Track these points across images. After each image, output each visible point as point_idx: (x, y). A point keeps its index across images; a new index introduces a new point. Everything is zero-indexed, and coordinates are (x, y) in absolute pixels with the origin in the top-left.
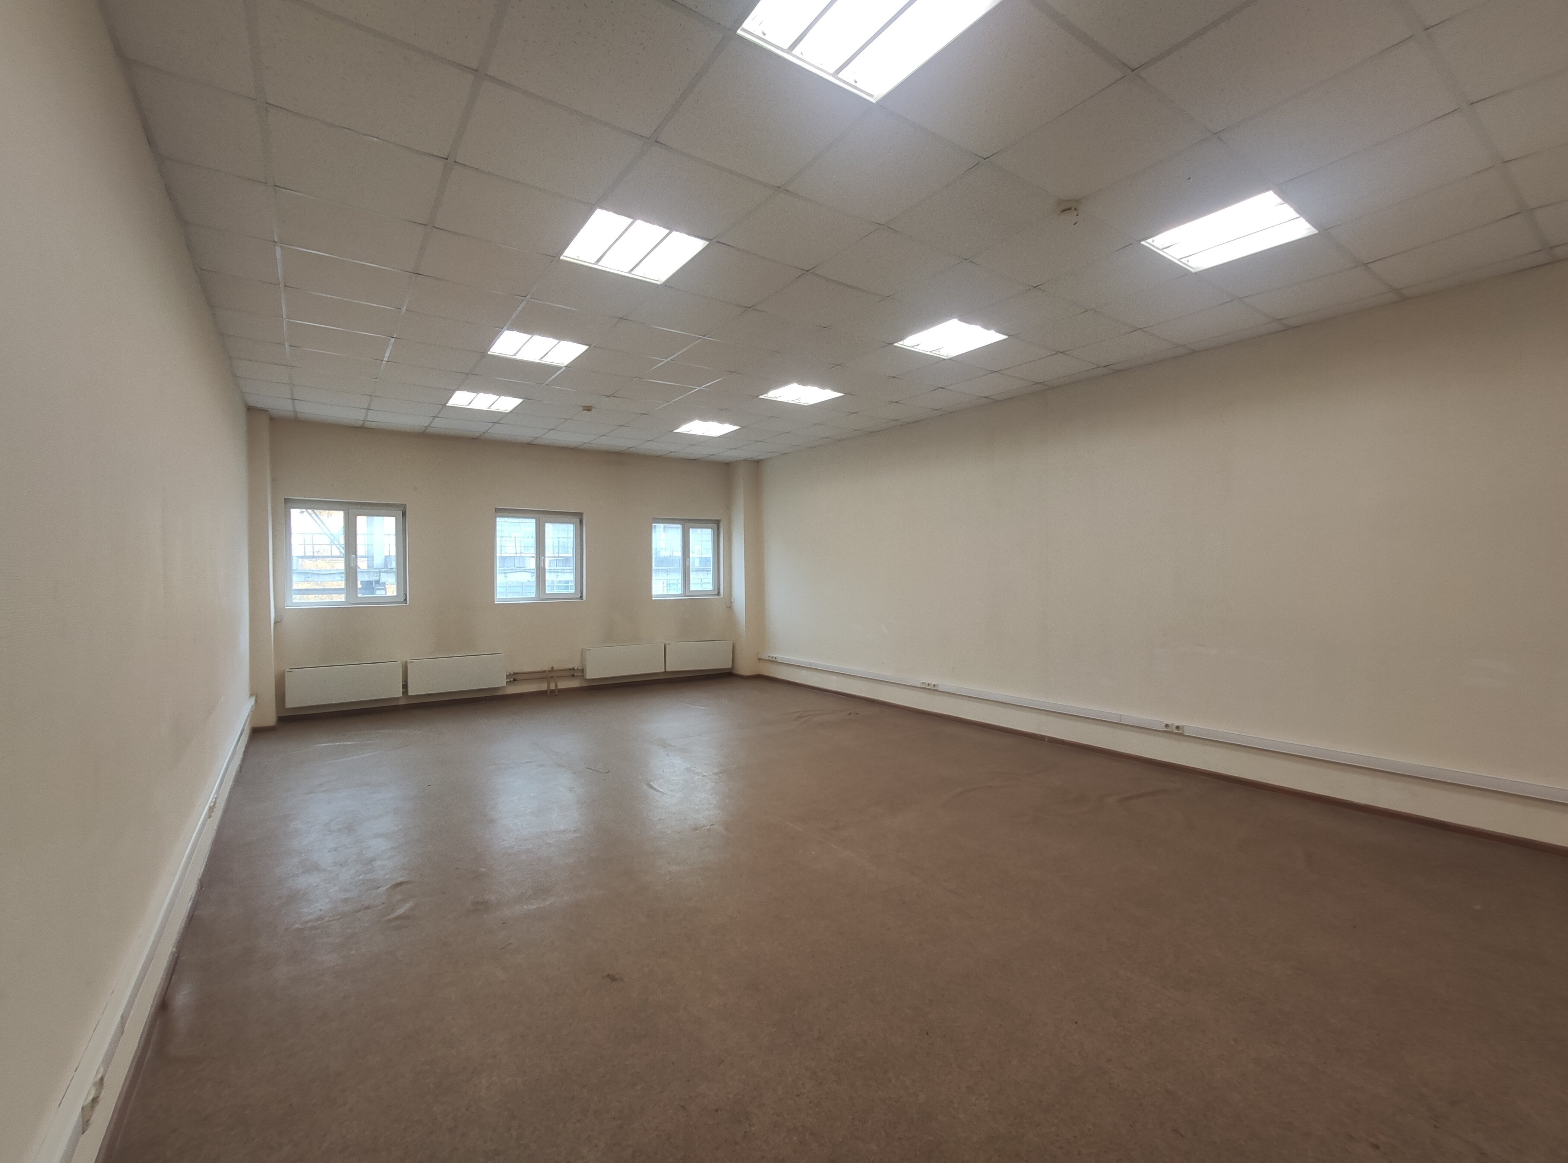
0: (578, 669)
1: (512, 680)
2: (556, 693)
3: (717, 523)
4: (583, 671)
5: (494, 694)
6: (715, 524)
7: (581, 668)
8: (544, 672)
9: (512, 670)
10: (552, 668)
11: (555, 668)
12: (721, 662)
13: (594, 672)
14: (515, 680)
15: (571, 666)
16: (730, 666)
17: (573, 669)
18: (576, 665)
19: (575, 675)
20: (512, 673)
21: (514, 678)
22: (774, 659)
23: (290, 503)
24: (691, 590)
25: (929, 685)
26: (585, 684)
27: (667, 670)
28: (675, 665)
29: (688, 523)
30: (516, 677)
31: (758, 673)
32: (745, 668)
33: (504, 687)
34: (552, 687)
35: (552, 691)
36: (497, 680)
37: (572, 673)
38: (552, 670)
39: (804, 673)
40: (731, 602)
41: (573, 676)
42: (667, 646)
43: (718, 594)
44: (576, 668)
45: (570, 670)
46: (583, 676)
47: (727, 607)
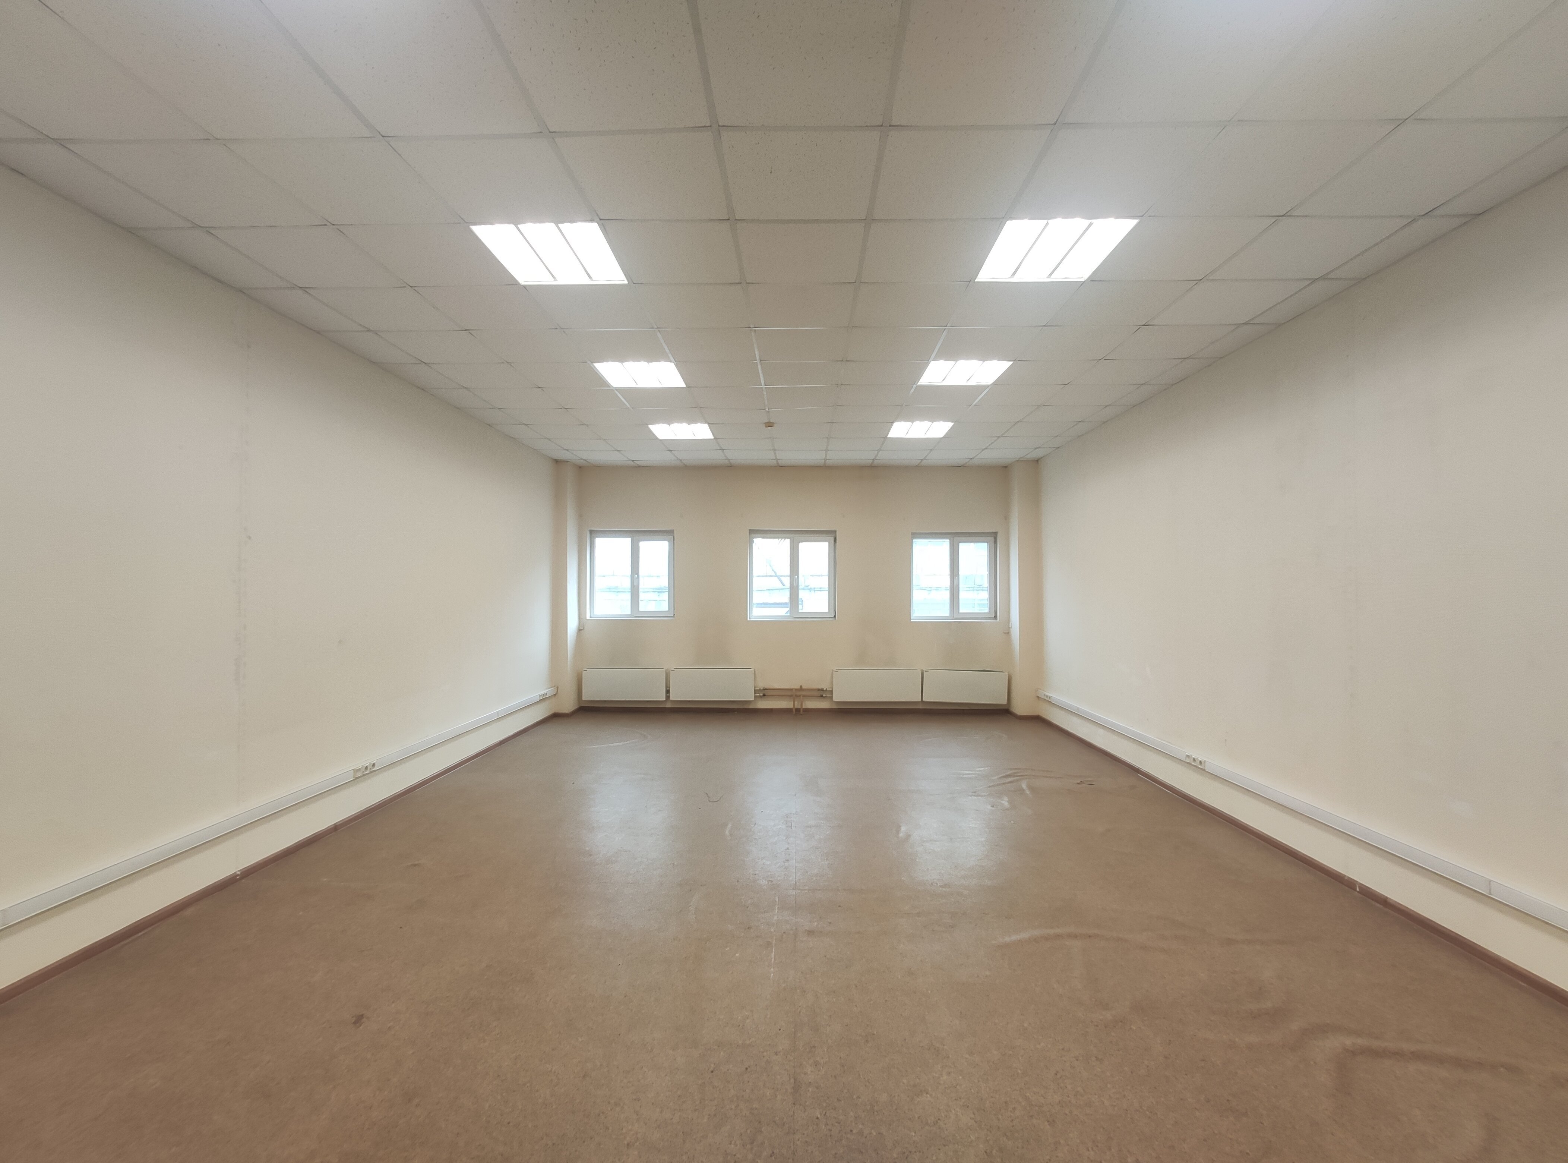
0: (826, 690)
1: (761, 695)
2: (801, 711)
3: (995, 535)
4: (832, 692)
5: (746, 707)
6: (992, 538)
7: (831, 689)
8: (791, 690)
9: (761, 685)
10: (801, 686)
11: (804, 687)
12: (995, 697)
13: (844, 694)
14: (764, 695)
15: (820, 687)
16: (1005, 702)
17: (822, 690)
18: (825, 686)
19: (824, 695)
20: (762, 688)
21: (764, 693)
22: (1048, 699)
23: (594, 533)
24: (960, 612)
25: (1194, 760)
26: (835, 707)
27: (923, 700)
28: (930, 696)
29: (957, 537)
30: (766, 692)
31: (1037, 714)
32: (1020, 708)
33: (752, 701)
34: (797, 706)
35: (798, 710)
36: (746, 694)
37: (822, 694)
38: (801, 689)
39: (1075, 720)
40: (1009, 628)
41: (822, 696)
42: (925, 674)
43: (995, 617)
44: (824, 689)
45: (819, 690)
46: (832, 698)
47: (1005, 633)
